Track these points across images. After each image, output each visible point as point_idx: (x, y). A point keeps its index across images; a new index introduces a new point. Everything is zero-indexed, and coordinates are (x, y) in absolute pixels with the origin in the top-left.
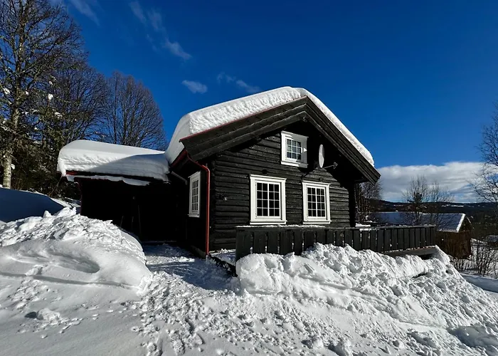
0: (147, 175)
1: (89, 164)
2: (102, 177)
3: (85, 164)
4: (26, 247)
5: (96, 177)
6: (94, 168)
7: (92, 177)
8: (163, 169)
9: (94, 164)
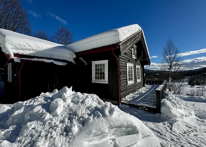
0: (65, 59)
1: (30, 50)
2: (40, 60)
3: (27, 49)
4: (95, 129)
5: (36, 59)
6: (33, 53)
7: (33, 59)
8: (73, 56)
9: (33, 50)
